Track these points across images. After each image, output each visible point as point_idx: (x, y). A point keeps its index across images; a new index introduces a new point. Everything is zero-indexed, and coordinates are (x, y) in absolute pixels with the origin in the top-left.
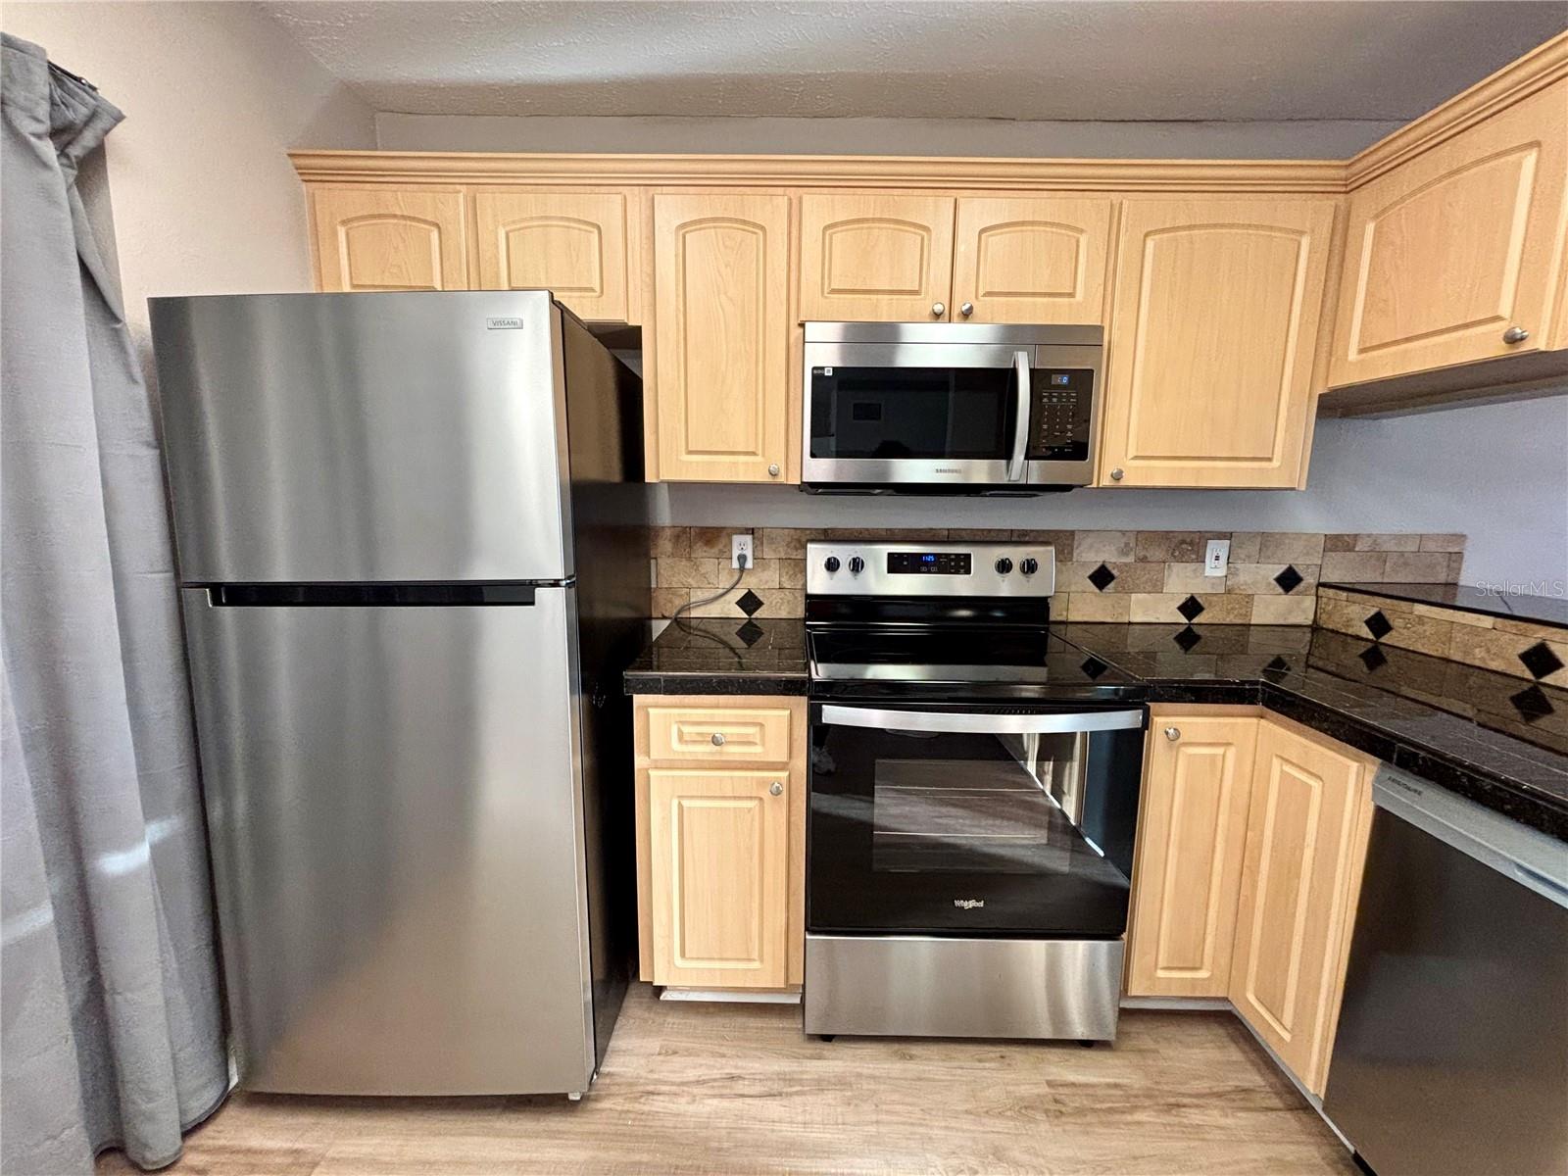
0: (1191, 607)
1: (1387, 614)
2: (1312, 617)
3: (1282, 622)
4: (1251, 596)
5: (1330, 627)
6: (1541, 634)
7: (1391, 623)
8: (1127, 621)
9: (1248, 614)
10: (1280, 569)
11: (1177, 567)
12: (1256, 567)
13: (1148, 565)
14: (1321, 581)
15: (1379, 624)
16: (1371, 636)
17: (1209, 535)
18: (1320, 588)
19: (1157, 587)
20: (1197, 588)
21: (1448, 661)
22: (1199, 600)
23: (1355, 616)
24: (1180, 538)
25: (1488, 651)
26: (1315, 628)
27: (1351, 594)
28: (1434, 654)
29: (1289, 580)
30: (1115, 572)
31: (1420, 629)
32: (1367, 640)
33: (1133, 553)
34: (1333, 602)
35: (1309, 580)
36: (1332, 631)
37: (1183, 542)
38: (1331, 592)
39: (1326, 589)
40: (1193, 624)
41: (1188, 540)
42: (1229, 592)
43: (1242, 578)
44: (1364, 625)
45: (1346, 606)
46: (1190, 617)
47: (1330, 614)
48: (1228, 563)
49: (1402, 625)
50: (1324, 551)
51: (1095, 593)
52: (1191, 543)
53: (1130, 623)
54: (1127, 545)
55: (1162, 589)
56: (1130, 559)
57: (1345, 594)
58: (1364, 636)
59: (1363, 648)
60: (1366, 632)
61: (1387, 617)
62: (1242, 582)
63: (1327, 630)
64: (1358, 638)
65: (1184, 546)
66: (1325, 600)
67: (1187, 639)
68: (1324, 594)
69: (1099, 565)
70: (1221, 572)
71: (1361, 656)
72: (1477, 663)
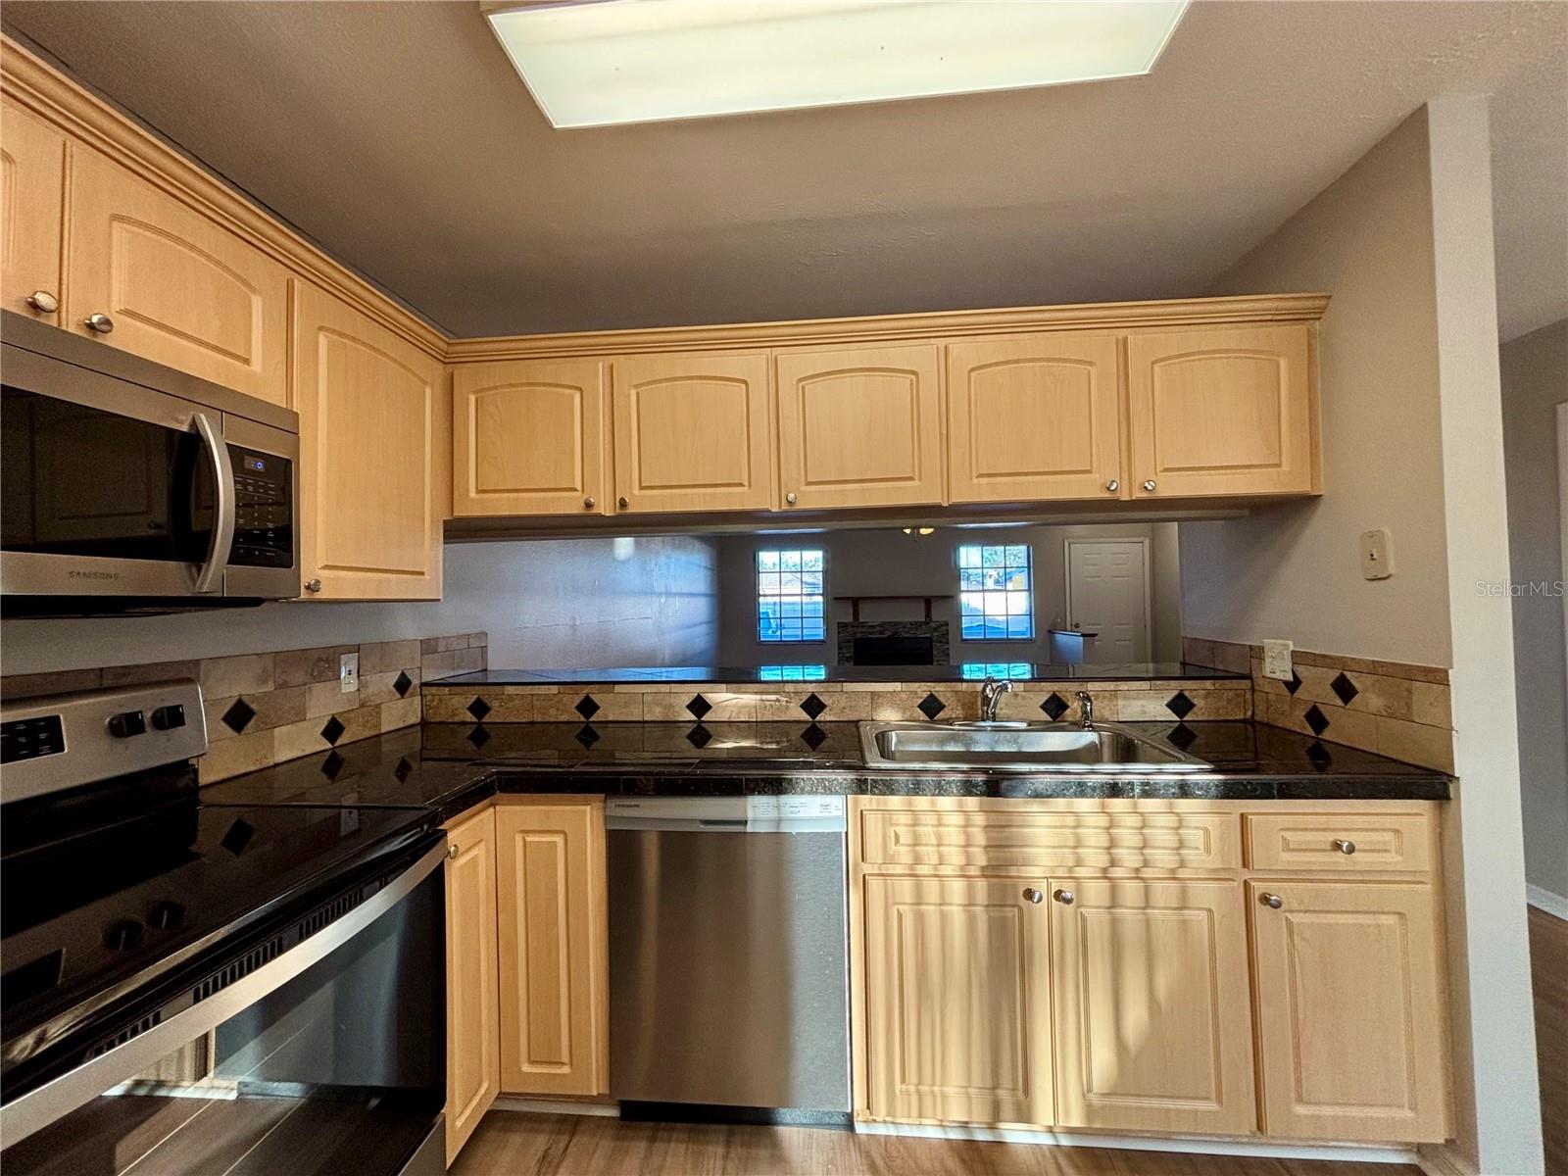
0: (333, 730)
1: (486, 700)
2: (419, 715)
3: (401, 725)
4: (378, 706)
5: (438, 720)
6: (586, 690)
7: (489, 705)
8: (272, 764)
9: (378, 725)
10: (394, 677)
11: (317, 688)
12: (381, 677)
13: (289, 691)
14: (423, 681)
15: (479, 708)
16: (474, 719)
17: (341, 650)
18: (423, 688)
19: (300, 715)
20: (335, 708)
21: (533, 723)
22: (340, 720)
23: (459, 708)
24: (316, 656)
25: (558, 709)
26: (424, 724)
27: (452, 688)
28: (524, 720)
29: (403, 686)
30: (254, 706)
31: (511, 704)
32: (472, 723)
33: (271, 678)
34: (437, 697)
35: (415, 682)
36: (440, 723)
37: (320, 659)
38: (434, 690)
39: (429, 688)
40: (337, 747)
41: (325, 658)
42: (362, 706)
43: (371, 690)
44: (467, 712)
45: (451, 699)
46: (332, 740)
47: (437, 708)
48: (359, 676)
49: (497, 705)
50: (422, 655)
51: (231, 739)
52: (327, 661)
53: (276, 765)
54: (265, 670)
55: (305, 715)
56: (270, 687)
57: (447, 689)
58: (469, 720)
59: (469, 731)
60: (470, 717)
61: (486, 701)
62: (370, 694)
63: (435, 723)
64: (464, 723)
65: (322, 663)
66: (428, 698)
67: (333, 765)
68: (427, 692)
69: (234, 700)
70: (353, 688)
71: (469, 738)
72: (552, 720)
